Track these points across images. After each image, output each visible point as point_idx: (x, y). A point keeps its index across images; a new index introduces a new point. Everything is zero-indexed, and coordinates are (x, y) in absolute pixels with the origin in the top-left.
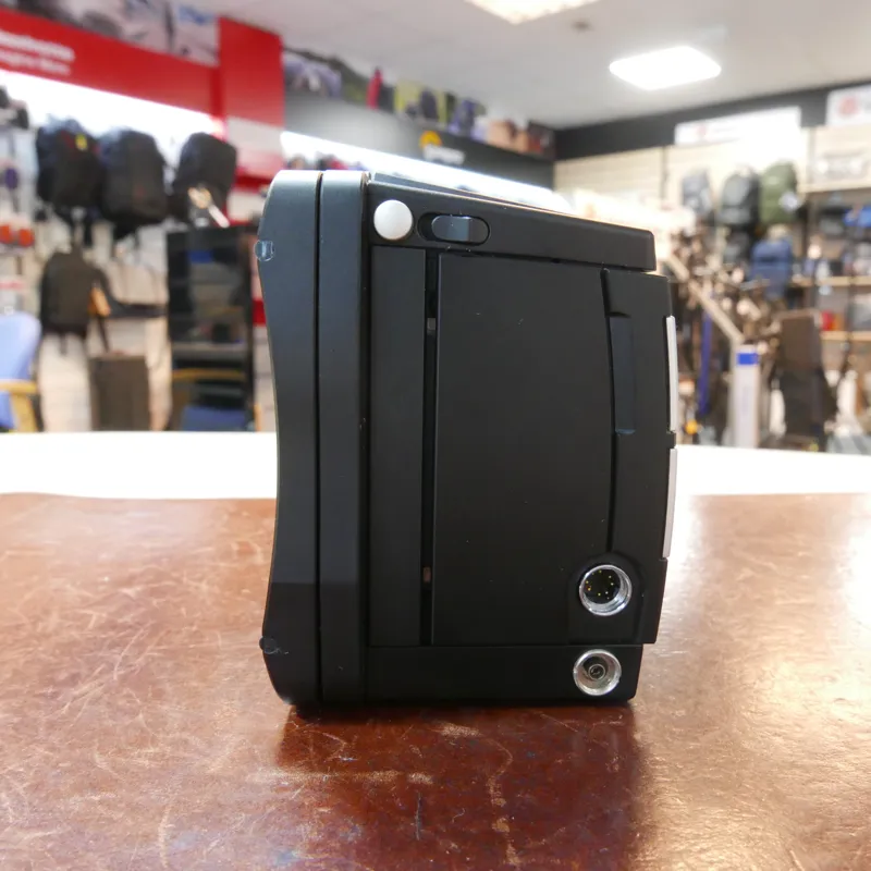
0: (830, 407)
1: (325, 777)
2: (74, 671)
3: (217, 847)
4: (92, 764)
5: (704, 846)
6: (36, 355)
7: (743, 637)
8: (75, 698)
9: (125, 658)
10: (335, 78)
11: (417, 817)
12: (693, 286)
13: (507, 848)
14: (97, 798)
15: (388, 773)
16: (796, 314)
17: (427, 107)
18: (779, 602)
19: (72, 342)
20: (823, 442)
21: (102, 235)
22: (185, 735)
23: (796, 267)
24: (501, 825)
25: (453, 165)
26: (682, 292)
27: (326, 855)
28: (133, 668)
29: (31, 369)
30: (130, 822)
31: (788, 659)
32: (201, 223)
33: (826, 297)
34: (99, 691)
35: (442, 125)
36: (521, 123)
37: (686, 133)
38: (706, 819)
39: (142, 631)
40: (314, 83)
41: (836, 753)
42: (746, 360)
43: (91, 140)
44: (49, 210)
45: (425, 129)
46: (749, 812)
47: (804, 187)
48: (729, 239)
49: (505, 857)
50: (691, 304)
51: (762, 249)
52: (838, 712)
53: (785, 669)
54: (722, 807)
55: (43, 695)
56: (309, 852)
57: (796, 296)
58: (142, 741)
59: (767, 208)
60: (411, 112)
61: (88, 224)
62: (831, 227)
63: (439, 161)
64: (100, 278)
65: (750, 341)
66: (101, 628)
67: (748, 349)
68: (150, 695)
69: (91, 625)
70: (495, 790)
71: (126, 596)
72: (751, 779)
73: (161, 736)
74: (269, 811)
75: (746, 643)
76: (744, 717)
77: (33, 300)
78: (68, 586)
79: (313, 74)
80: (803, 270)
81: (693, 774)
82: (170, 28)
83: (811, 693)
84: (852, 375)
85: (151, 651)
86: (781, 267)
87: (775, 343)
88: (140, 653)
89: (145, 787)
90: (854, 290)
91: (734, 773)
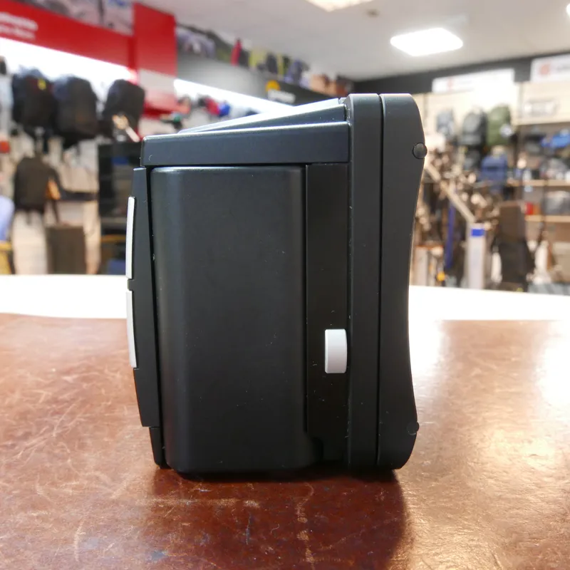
0: (530, 264)
1: (188, 502)
2: (27, 430)
3: (113, 547)
4: (33, 492)
5: (438, 551)
6: (11, 224)
7: (472, 413)
8: (27, 448)
9: (62, 422)
10: (210, 44)
11: (247, 530)
12: (443, 185)
13: (306, 551)
14: (35, 515)
15: (230, 500)
16: (509, 204)
17: (270, 64)
18: (497, 391)
19: (35, 217)
20: (525, 286)
21: (55, 146)
22: (98, 473)
23: (510, 173)
24: (304, 536)
25: (288, 103)
26: (436, 189)
27: (185, 554)
28: (66, 429)
29: (7, 233)
30: (55, 531)
31: (501, 428)
32: (121, 139)
33: (529, 193)
34: (42, 443)
35: (280, 77)
36: (332, 76)
37: (439, 85)
38: (439, 533)
39: (74, 405)
40: (197, 47)
41: (528, 491)
42: (477, 233)
43: (49, 84)
44: (20, 128)
45: (269, 80)
46: (469, 529)
47: (516, 121)
48: (467, 154)
49: (305, 557)
50: (442, 197)
51: (488, 161)
52: (532, 463)
53: (499, 434)
54: (451, 526)
55: (6, 446)
56: (174, 552)
57: (510, 192)
58: (69, 477)
59: (491, 135)
60: (260, 68)
61: (46, 139)
62: (533, 148)
63: (278, 100)
64: (53, 174)
65: (479, 221)
66: (48, 402)
67: (478, 227)
68: (76, 446)
69: (41, 401)
70: (301, 512)
71: (66, 382)
72: (472, 506)
73: (82, 474)
74: (149, 524)
75: (473, 417)
76: (470, 466)
77: (9, 188)
78: (28, 375)
79: (196, 42)
80: (514, 176)
81: (433, 503)
82: (101, 10)
83: (515, 450)
84: (545, 244)
85: (79, 417)
86: (500, 174)
87: (495, 222)
88: (72, 419)
89: (68, 507)
90: (547, 189)
91: (460, 503)
